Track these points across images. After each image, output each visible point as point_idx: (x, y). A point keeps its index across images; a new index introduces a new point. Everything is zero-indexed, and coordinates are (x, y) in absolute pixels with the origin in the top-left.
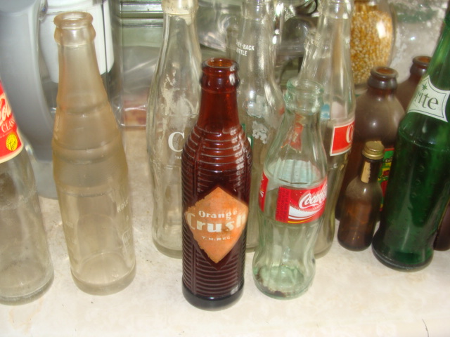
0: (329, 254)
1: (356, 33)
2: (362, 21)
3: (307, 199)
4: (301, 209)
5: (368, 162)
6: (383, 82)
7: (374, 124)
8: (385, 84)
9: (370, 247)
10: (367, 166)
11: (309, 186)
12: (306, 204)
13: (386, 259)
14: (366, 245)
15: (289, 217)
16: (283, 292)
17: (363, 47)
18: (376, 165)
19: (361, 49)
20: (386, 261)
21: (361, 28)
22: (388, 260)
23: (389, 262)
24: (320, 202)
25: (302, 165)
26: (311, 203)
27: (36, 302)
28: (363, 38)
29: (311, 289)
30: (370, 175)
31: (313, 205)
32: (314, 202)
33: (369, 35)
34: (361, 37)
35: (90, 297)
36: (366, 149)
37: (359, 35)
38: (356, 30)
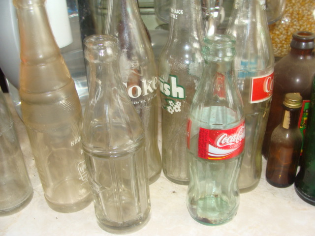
0: (256, 190)
1: (294, 15)
2: (300, 6)
3: (224, 139)
4: (219, 147)
5: (288, 110)
6: (304, 44)
7: (298, 80)
8: (305, 45)
9: (293, 185)
10: (287, 114)
11: (224, 127)
12: (223, 142)
13: (305, 195)
14: (290, 184)
15: (209, 154)
16: (210, 219)
17: (300, 26)
18: (295, 114)
19: (298, 28)
20: (305, 197)
21: (299, 11)
22: (307, 197)
23: (307, 199)
24: (237, 142)
25: (218, 110)
26: (227, 142)
27: (15, 215)
28: (300, 18)
29: (236, 218)
30: (290, 122)
31: (230, 144)
32: (231, 141)
33: (306, 16)
34: (299, 18)
35: (56, 214)
36: (285, 99)
37: (297, 17)
38: (295, 13)
